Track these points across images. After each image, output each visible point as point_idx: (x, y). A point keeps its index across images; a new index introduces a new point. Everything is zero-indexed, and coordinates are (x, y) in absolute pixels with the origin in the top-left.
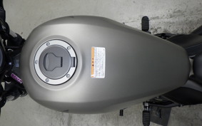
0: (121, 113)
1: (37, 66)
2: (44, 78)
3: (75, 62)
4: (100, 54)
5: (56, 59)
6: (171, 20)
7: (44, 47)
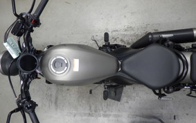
0: (91, 92)
1: (52, 66)
2: (54, 71)
3: (67, 65)
4: (76, 62)
5: (59, 64)
6: (125, 33)
7: (55, 59)
